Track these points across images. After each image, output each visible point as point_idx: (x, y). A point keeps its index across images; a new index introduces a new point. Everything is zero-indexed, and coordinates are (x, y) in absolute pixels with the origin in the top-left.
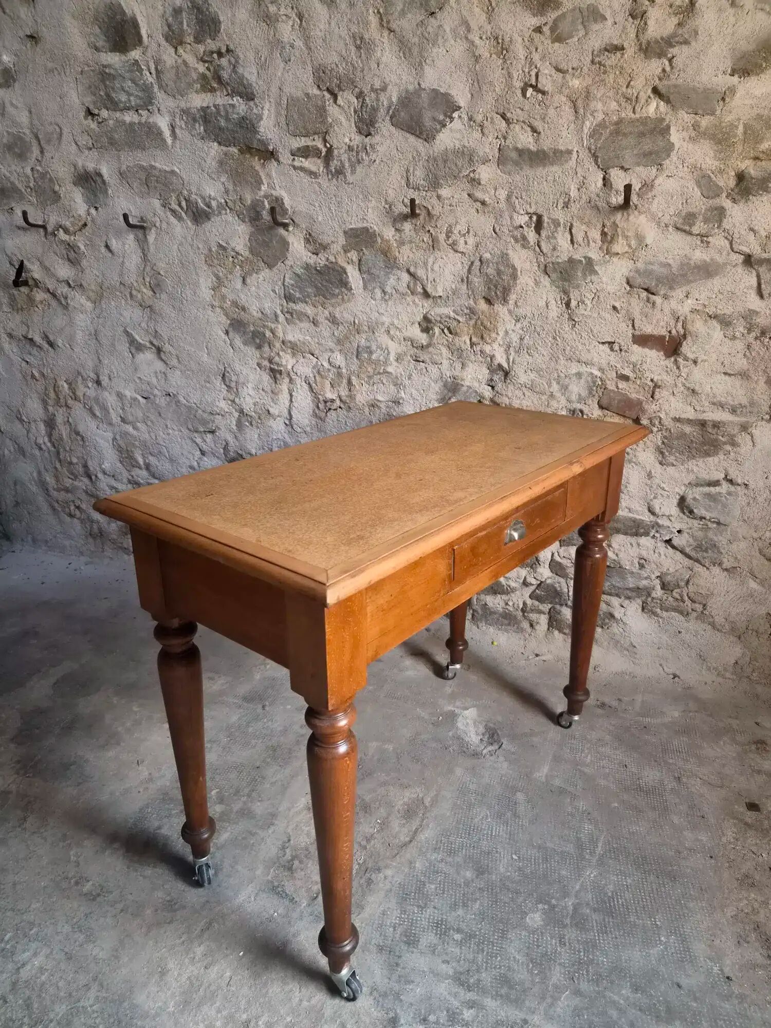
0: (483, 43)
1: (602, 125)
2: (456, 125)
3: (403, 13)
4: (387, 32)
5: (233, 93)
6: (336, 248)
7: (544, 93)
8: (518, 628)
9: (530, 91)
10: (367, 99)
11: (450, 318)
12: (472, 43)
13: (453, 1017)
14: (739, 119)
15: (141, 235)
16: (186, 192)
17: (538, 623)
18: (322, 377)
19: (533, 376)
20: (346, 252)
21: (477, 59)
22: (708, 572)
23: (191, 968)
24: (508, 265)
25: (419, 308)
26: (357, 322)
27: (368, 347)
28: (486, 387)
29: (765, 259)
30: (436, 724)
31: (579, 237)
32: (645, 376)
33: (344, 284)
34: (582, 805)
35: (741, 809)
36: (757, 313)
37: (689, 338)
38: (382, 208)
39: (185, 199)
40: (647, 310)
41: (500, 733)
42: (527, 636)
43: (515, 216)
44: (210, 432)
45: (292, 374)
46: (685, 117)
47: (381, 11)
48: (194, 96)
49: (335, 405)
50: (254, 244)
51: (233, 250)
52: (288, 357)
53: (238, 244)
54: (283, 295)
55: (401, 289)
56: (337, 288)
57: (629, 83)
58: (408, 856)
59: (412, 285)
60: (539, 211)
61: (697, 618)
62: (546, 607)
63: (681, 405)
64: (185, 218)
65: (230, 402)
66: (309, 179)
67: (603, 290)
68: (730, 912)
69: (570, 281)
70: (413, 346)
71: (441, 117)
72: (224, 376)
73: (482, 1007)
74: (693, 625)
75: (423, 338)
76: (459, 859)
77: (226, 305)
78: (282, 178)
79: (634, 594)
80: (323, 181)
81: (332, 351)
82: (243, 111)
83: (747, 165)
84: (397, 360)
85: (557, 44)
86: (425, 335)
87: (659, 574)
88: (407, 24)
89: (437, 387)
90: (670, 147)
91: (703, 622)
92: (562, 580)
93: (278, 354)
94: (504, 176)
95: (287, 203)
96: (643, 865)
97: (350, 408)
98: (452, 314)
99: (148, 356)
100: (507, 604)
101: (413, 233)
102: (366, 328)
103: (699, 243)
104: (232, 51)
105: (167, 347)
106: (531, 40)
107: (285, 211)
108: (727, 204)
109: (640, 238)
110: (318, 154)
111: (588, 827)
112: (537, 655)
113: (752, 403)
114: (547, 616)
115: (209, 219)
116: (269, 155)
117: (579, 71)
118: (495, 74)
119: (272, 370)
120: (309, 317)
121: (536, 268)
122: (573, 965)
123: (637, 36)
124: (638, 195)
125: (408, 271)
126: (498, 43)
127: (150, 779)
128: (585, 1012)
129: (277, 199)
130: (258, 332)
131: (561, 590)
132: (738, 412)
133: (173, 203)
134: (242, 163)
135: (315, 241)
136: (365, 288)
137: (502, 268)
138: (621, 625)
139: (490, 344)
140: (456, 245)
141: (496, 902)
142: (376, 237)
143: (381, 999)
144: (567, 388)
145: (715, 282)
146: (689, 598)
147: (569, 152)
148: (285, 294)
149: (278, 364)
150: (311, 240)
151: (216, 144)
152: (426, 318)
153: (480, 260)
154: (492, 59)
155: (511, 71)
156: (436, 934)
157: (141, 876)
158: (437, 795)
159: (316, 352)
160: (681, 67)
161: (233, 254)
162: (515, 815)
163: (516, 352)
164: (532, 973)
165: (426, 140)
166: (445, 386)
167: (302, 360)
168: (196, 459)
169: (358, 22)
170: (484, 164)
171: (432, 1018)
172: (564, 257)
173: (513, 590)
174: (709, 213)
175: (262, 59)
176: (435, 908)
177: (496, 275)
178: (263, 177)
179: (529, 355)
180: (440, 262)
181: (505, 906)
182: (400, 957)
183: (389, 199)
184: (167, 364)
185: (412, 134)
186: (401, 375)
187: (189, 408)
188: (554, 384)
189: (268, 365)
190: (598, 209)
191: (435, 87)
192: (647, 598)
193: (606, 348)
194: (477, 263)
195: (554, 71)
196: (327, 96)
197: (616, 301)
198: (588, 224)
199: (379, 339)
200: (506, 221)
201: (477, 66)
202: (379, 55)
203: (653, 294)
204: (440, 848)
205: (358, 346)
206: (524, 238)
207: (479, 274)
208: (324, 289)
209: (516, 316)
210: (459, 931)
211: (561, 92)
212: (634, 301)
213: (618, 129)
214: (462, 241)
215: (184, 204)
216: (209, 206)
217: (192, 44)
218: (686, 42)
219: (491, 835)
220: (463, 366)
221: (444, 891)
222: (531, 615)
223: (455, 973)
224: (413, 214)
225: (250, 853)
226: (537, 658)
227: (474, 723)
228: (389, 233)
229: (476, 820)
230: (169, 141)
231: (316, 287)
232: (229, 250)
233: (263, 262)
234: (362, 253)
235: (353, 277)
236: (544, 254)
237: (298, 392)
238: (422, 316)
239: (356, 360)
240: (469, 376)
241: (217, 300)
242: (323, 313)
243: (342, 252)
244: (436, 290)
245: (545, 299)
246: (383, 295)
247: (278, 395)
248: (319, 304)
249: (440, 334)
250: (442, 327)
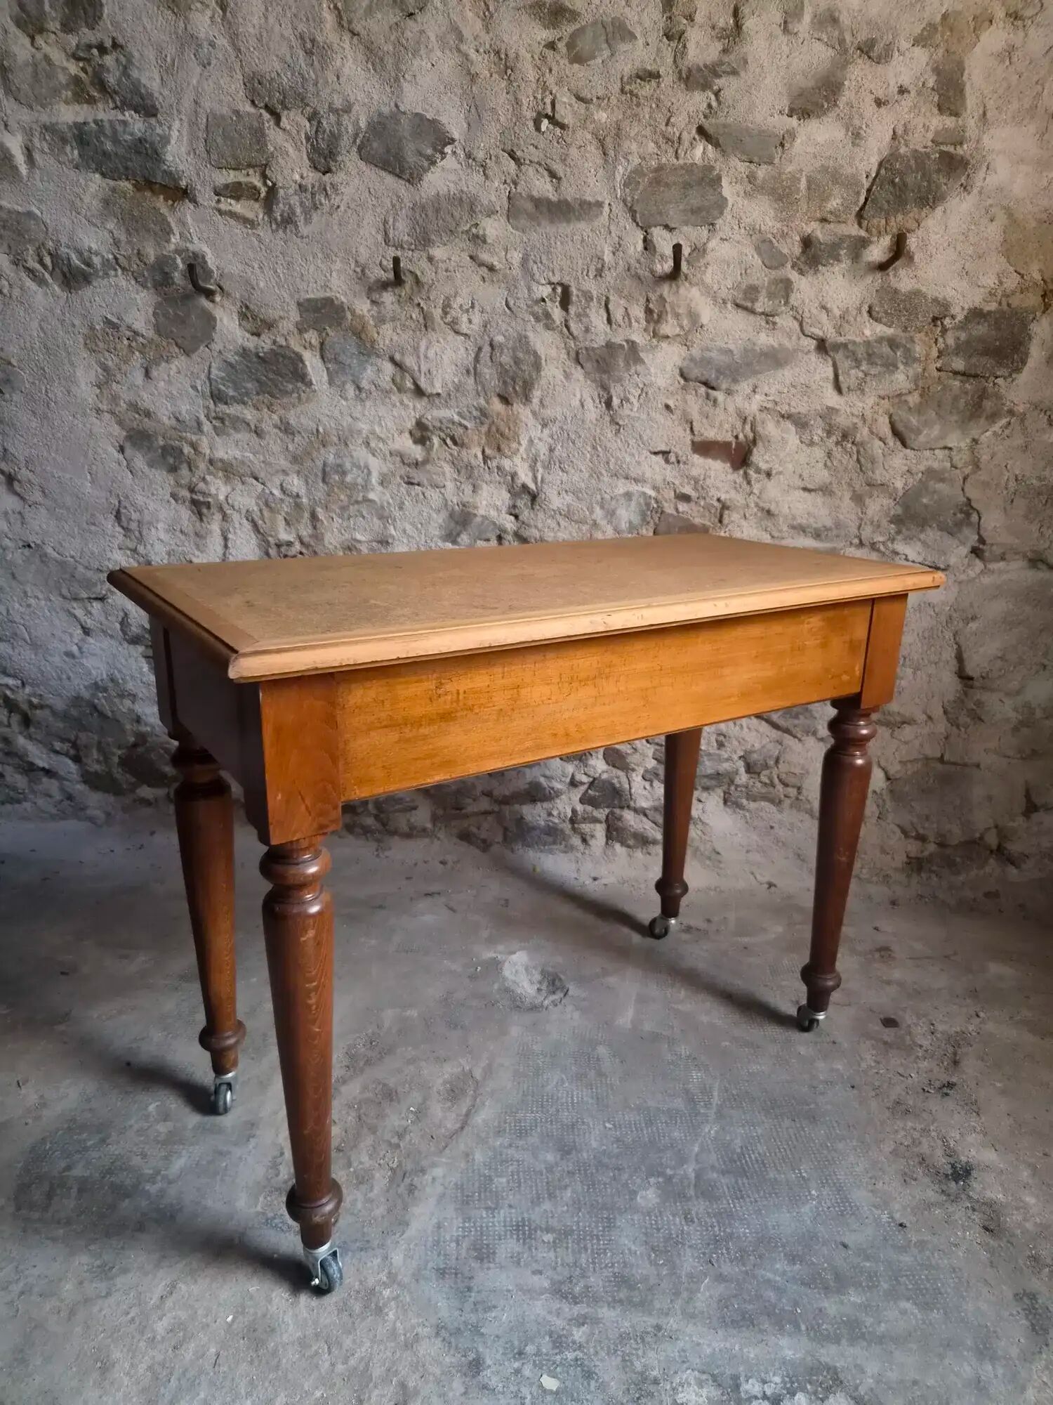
0: (480, 59)
1: (638, 171)
2: (449, 162)
3: (369, 11)
4: (349, 35)
5: (123, 106)
6: (287, 326)
7: (563, 127)
8: (566, 846)
9: (545, 124)
10: (325, 123)
11: (453, 423)
12: (466, 56)
13: (559, 1342)
14: (801, 170)
16: (51, 243)
17: (592, 836)
18: (271, 510)
19: (569, 499)
20: (301, 331)
21: (473, 78)
22: (800, 745)
23: (151, 1353)
24: (528, 352)
25: (411, 410)
26: (321, 430)
27: (339, 466)
28: (508, 516)
29: (842, 344)
30: (473, 978)
31: (618, 315)
32: (710, 494)
33: (300, 376)
34: (684, 1050)
35: (877, 1027)
36: (837, 411)
37: (760, 444)
38: (351, 272)
39: (50, 254)
40: (707, 408)
41: (562, 977)
42: (579, 855)
43: (534, 286)
44: (96, 599)
45: (226, 507)
46: (739, 166)
47: (339, 5)
48: (63, 108)
49: (293, 549)
50: (162, 319)
51: (129, 328)
52: (220, 482)
53: (136, 319)
54: (208, 394)
55: (383, 385)
56: (292, 383)
57: (669, 120)
58: (462, 1147)
59: (398, 379)
60: (566, 280)
61: (791, 806)
62: (601, 814)
63: (755, 531)
64: (50, 281)
65: (129, 552)
66: (245, 230)
67: (651, 385)
68: (888, 1147)
69: (609, 372)
70: (404, 463)
71: (429, 151)
72: (118, 516)
73: (596, 1321)
74: (787, 816)
75: (417, 452)
76: (534, 1139)
77: (118, 409)
78: (203, 226)
79: (714, 782)
80: (264, 232)
81: (285, 472)
82: (140, 131)
83: (814, 228)
84: (382, 484)
85: (576, 66)
86: (419, 448)
87: (742, 754)
88: (379, 24)
89: (440, 519)
90: (721, 204)
91: (799, 810)
92: (620, 773)
93: (204, 479)
94: (517, 233)
95: (211, 261)
96: (773, 1109)
97: (315, 553)
98: (456, 418)
100: (550, 814)
101: (396, 306)
102: (335, 439)
103: (763, 323)
104: (122, 47)
105: (24, 474)
106: (543, 58)
107: (209, 273)
108: (794, 276)
109: (694, 317)
110: (254, 194)
111: (696, 1075)
112: (595, 879)
113: (838, 525)
114: (604, 826)
115: (89, 283)
116: (180, 193)
117: (606, 101)
118: (499, 98)
120: (248, 425)
121: (566, 357)
122: (709, 1244)
123: (675, 61)
124: (688, 262)
125: (392, 360)
126: (501, 59)
127: (43, 1104)
128: (733, 1300)
129: (195, 255)
130: (172, 447)
131: (621, 786)
132: (823, 537)
133: (30, 259)
134: (139, 204)
135: (255, 318)
136: (330, 383)
137: (521, 355)
138: (700, 826)
139: (509, 457)
140: (457, 324)
141: (594, 1185)
142: (343, 310)
143: (453, 1340)
144: (614, 513)
145: (786, 373)
146: (780, 780)
147: (599, 205)
148: (211, 393)
149: (204, 494)
150: (249, 315)
151: (97, 176)
152: (420, 425)
153: (491, 345)
154: (493, 79)
155: (519, 97)
156: (518, 1240)
157: (48, 1239)
158: (490, 1066)
159: (262, 475)
160: (731, 102)
161: (128, 333)
162: (600, 1074)
163: (544, 467)
164: (656, 1265)
165: (409, 181)
166: (451, 515)
167: (240, 486)
168: (76, 641)
169: (308, 19)
170: (489, 216)
171: (530, 1349)
172: (600, 341)
173: (558, 794)
174: (773, 287)
175: (168, 59)
176: (510, 1206)
177: (512, 364)
178: (173, 225)
179: (563, 471)
180: (436, 348)
181: (606, 1188)
182: (471, 1278)
183: (362, 260)
184: (22, 498)
185: (390, 172)
186: (388, 503)
187: (62, 564)
188: (597, 509)
189: (188, 495)
190: (640, 279)
191: (419, 110)
192: (729, 785)
193: (659, 459)
194: (487, 349)
195: (574, 99)
196: (266, 116)
197: (667, 398)
198: (629, 298)
199: (354, 454)
200: (523, 292)
201: (474, 88)
202: (338, 63)
203: (713, 388)
204: (505, 1130)
205: (324, 465)
206: (548, 316)
207: (490, 364)
208: (270, 383)
209: (543, 419)
210: (548, 1230)
211: (585, 128)
212: (691, 398)
213: (659, 177)
214: (465, 318)
215: (48, 260)
216: (88, 265)
217: (58, 33)
218: (734, 73)
219: (572, 1103)
220: (475, 489)
221: (519, 1183)
222: (583, 826)
223: (553, 1283)
224: (398, 281)
225: (222, 1180)
226: (596, 882)
227: (527, 969)
228: (363, 307)
229: (549, 1087)
230: (23, 169)
231: (258, 381)
232: (123, 329)
233: (177, 345)
234: (324, 334)
235: (313, 368)
236: (574, 338)
237: (235, 533)
238: (414, 421)
239: (321, 484)
240: (484, 503)
241: (105, 402)
242: (270, 418)
243: (296, 331)
244: (433, 385)
245: (578, 396)
246: (357, 392)
247: (205, 538)
248: (263, 406)
249: (441, 446)
250: (443, 435)
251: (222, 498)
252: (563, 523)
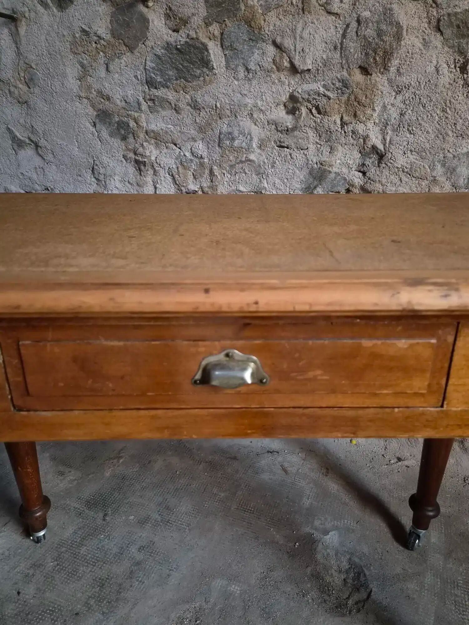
6: (197, 21)
11: (319, 95)
15: (13, 29)
18: (185, 168)
19: (412, 158)
24: (391, 23)
25: (286, 86)
26: (218, 105)
27: (230, 133)
28: (357, 173)
30: (291, 552)
33: (206, 63)
45: (155, 165)
50: (115, 25)
51: (96, 34)
52: (152, 147)
53: (100, 27)
54: (145, 81)
55: (266, 65)
56: (199, 69)
59: (278, 59)
64: (51, 5)
70: (277, 130)
72: (93, 169)
75: (288, 121)
77: (91, 95)
81: (194, 140)
84: (260, 147)
86: (290, 117)
89: (302, 175)
93: (142, 145)
98: (322, 90)
99: (28, 153)
102: (228, 112)
105: (42, 142)
112: (399, 459)
119: (137, 162)
120: (170, 104)
121: (426, 25)
125: (275, 43)
130: (123, 122)
135: (175, 16)
136: (227, 66)
137: (384, 27)
139: (364, 123)
140: (330, 4)
144: (454, 170)
148: (146, 80)
149: (142, 156)
150: (171, 15)
152: (293, 98)
153: (359, 21)
159: (179, 142)
163: (393, 130)
166: (310, 173)
167: (165, 150)
172: (464, 6)
177: (375, 36)
179: (410, 133)
180: (310, 29)
184: (44, 159)
186: (264, 163)
188: (439, 167)
189: (133, 156)
194: (354, 25)
199: (241, 123)
205: (220, 133)
207: (355, 38)
208: (184, 70)
209: (398, 86)
220: (332, 150)
226: (400, 463)
231: (177, 69)
232: (91, 35)
233: (125, 44)
234: (224, 25)
235: (215, 55)
236: (437, 6)
237: (161, 184)
238: (288, 97)
239: (217, 148)
240: (339, 161)
241: (83, 90)
242: (185, 98)
243: (203, 25)
244: (305, 62)
245: (435, 62)
246: (246, 73)
247: (143, 187)
248: (181, 89)
249: (307, 114)
250: (310, 106)
251: (153, 158)
252: (404, 179)
